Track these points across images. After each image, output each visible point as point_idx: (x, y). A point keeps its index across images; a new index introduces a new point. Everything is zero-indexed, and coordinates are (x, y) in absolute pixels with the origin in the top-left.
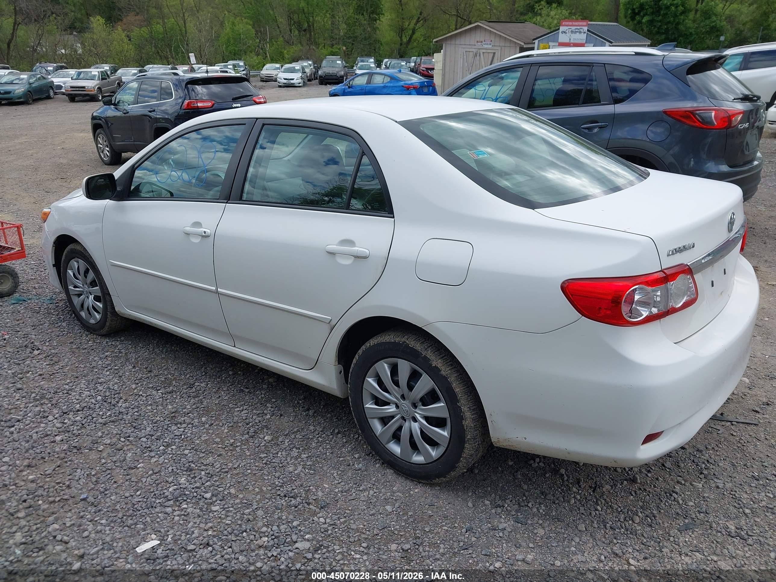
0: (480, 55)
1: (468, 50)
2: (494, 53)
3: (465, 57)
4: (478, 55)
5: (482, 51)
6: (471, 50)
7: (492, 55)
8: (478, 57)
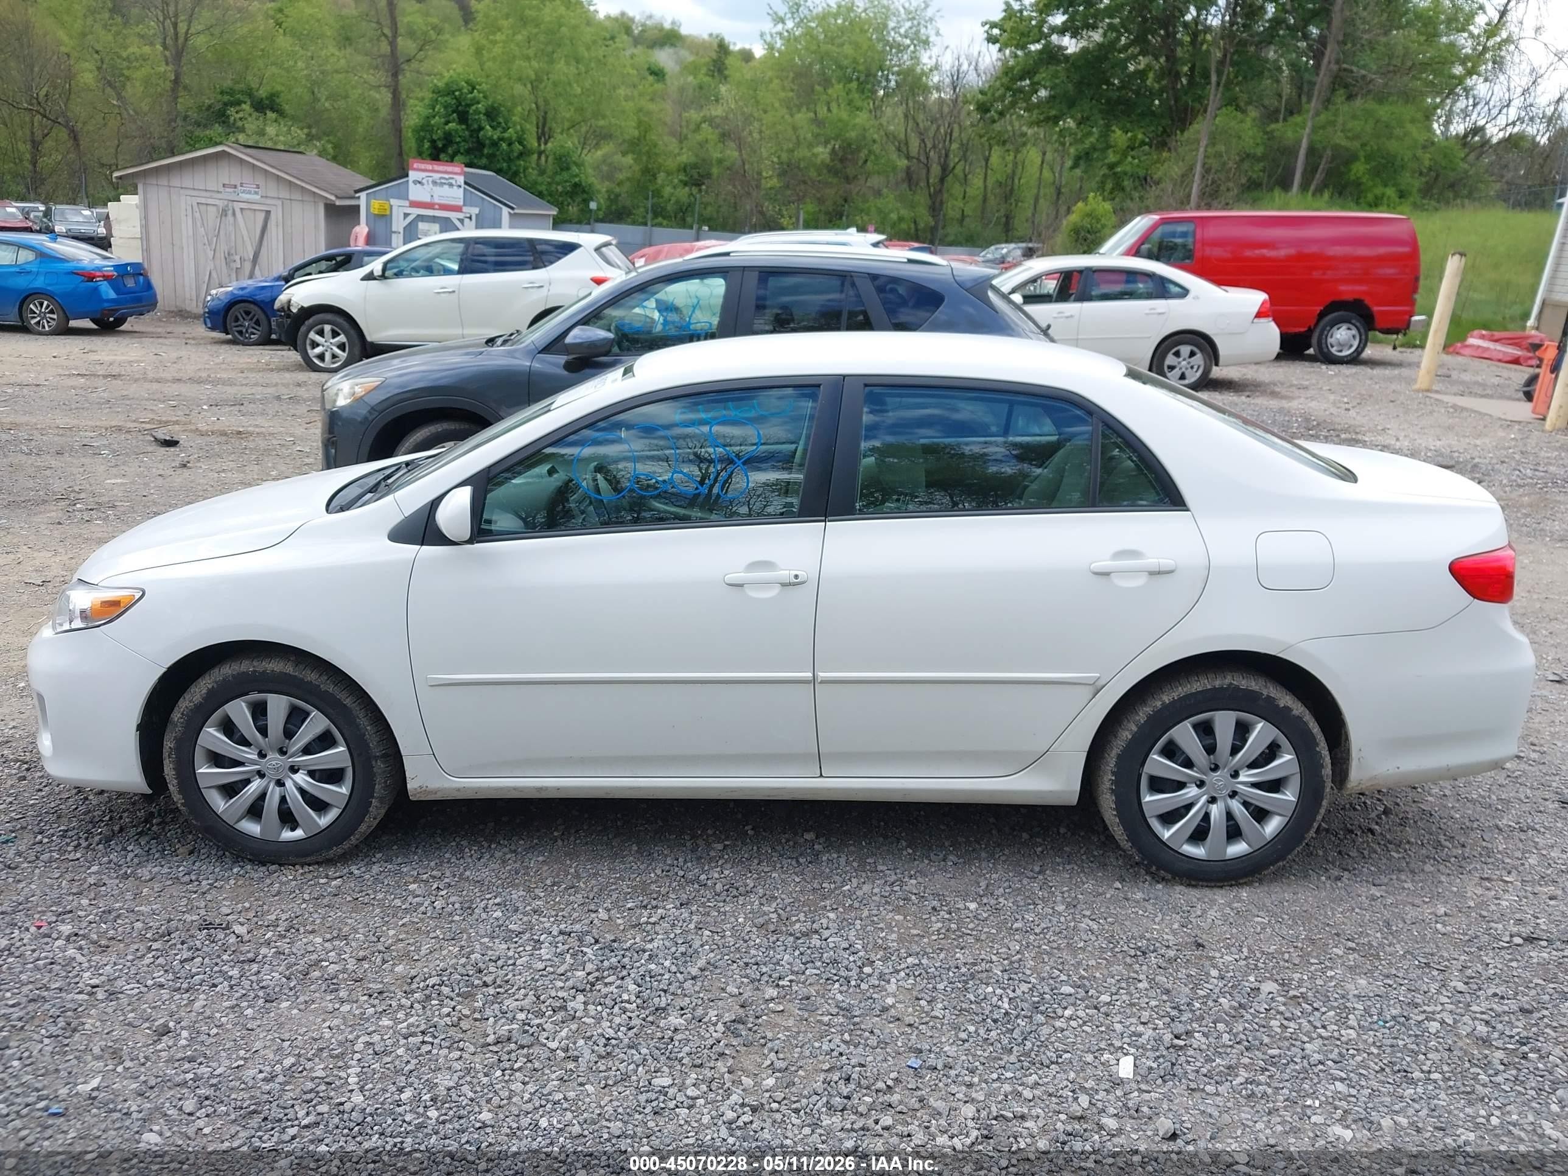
0: (234, 214)
1: (203, 201)
2: (268, 213)
3: (197, 215)
4: (230, 212)
5: (238, 206)
6: (210, 201)
7: (262, 215)
8: (230, 218)
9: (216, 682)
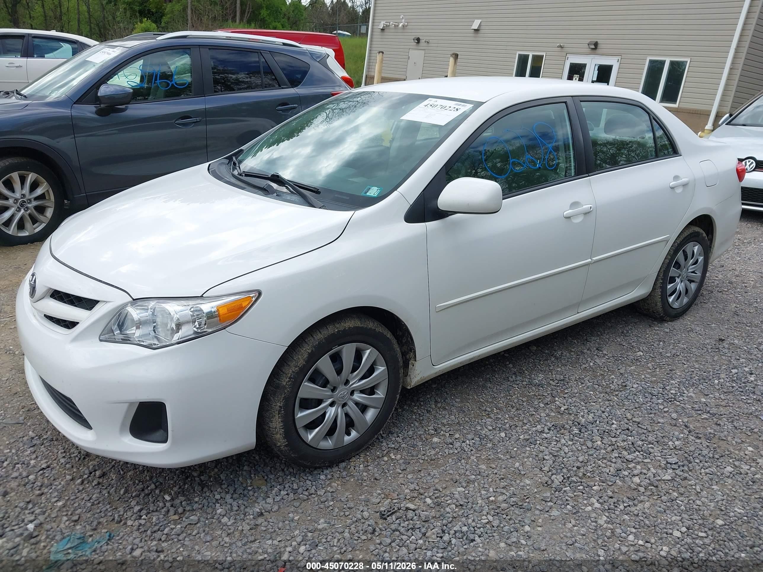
9: (314, 347)
